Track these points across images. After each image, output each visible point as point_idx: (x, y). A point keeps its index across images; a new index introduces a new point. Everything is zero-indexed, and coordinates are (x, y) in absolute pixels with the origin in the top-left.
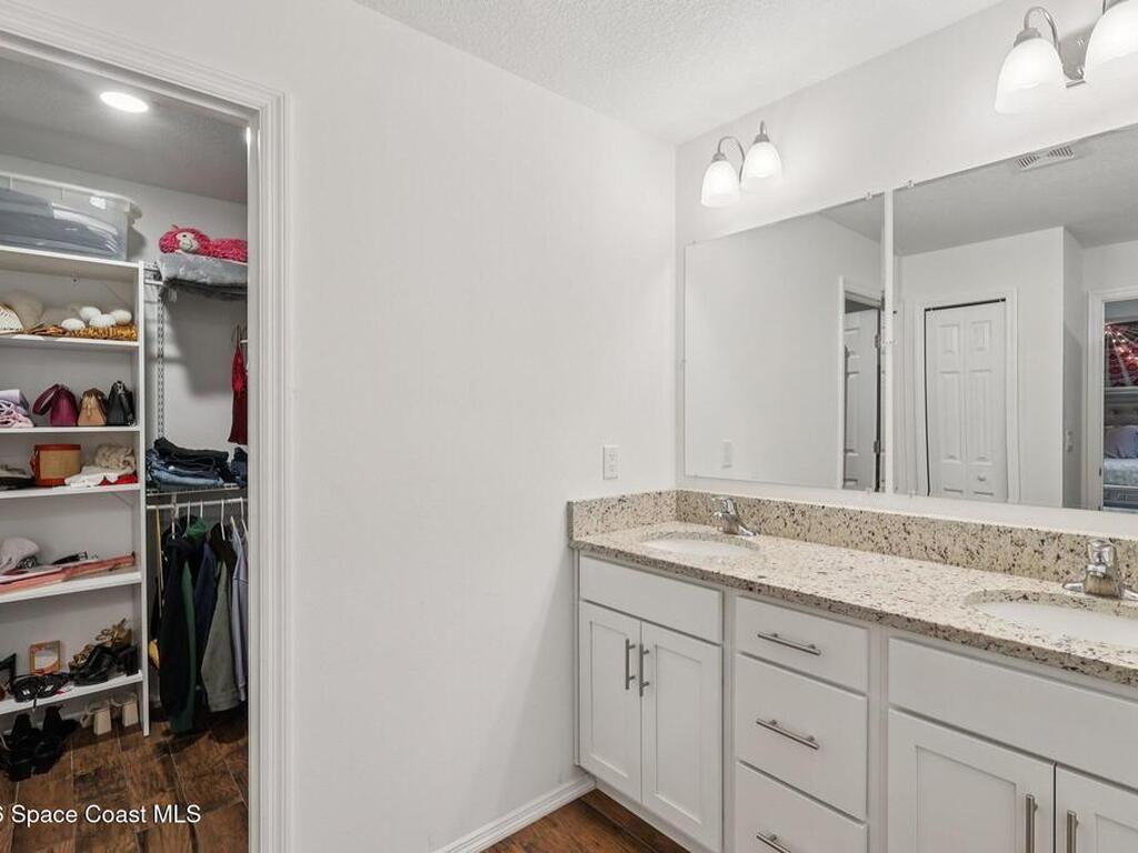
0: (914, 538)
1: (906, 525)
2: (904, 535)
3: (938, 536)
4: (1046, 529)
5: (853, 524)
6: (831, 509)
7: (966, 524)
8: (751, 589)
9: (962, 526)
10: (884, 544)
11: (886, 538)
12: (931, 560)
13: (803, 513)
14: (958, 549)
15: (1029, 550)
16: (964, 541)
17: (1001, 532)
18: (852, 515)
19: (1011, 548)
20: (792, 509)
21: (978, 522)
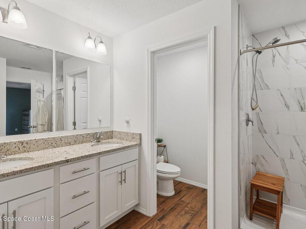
0: (63, 141)
1: (61, 139)
2: (60, 141)
3: (69, 139)
4: (87, 133)
5: (46, 142)
6: (38, 139)
7: (74, 135)
8: (68, 162)
9: (73, 136)
10: (55, 145)
11: (56, 143)
12: (67, 145)
13: (27, 143)
14: (73, 141)
15: (85, 138)
16: (74, 139)
17: (81, 135)
18: (45, 139)
19: (82, 138)
20: (22, 143)
21: (76, 134)
